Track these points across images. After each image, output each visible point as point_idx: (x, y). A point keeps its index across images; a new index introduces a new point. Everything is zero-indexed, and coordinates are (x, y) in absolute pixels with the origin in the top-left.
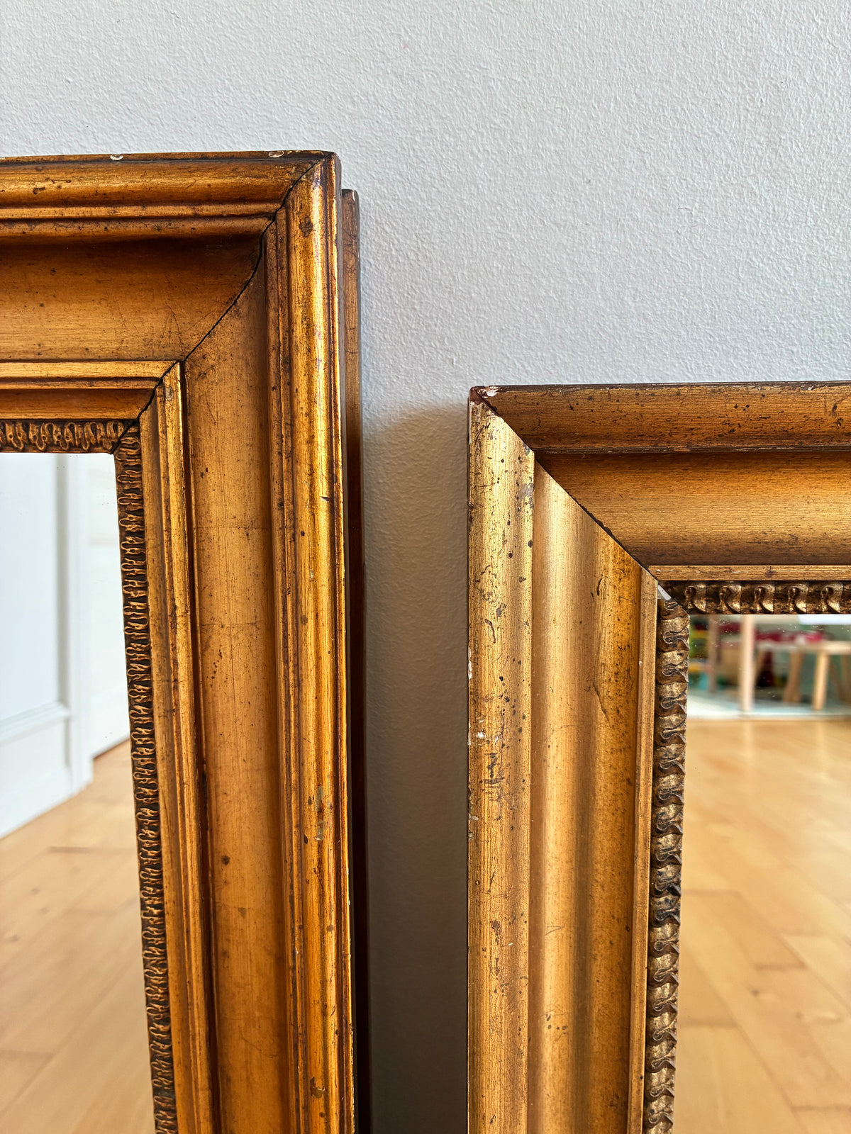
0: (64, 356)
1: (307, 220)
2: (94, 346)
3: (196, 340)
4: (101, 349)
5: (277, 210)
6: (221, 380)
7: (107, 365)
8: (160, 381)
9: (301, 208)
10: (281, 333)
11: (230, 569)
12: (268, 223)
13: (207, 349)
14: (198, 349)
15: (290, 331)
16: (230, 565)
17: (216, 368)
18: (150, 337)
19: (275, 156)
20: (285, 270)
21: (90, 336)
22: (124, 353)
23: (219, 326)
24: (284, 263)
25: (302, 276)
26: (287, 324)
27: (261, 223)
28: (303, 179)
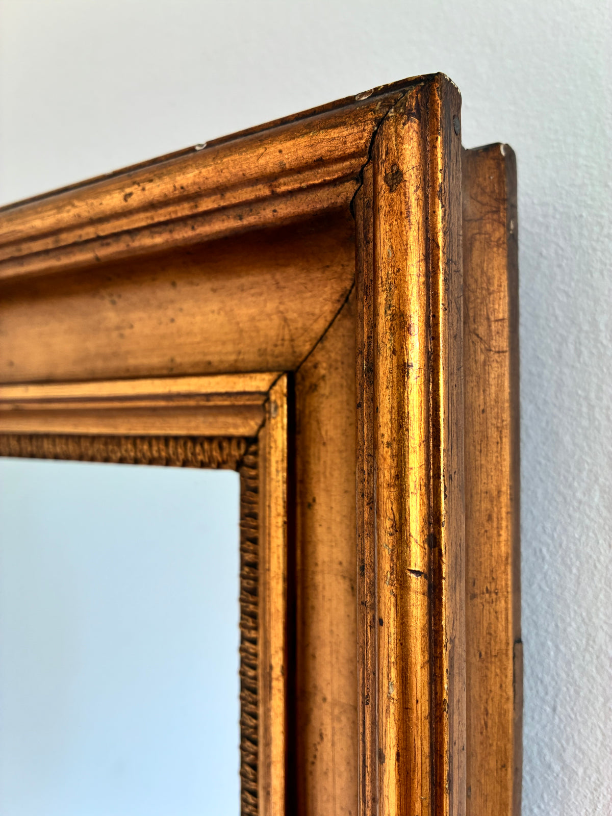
0: (191, 371)
1: (395, 168)
2: (214, 359)
3: (307, 347)
4: (221, 362)
5: (363, 166)
6: (331, 393)
7: (219, 379)
8: (266, 395)
9: (387, 153)
10: (366, 330)
11: (334, 629)
12: (356, 188)
13: (319, 357)
14: (310, 358)
15: (374, 326)
16: (335, 623)
17: (327, 378)
18: (264, 346)
19: (363, 98)
20: (371, 244)
21: (212, 349)
22: (241, 365)
23: (331, 330)
24: (371, 235)
25: (387, 247)
26: (371, 317)
27: (349, 188)
28: (390, 114)
